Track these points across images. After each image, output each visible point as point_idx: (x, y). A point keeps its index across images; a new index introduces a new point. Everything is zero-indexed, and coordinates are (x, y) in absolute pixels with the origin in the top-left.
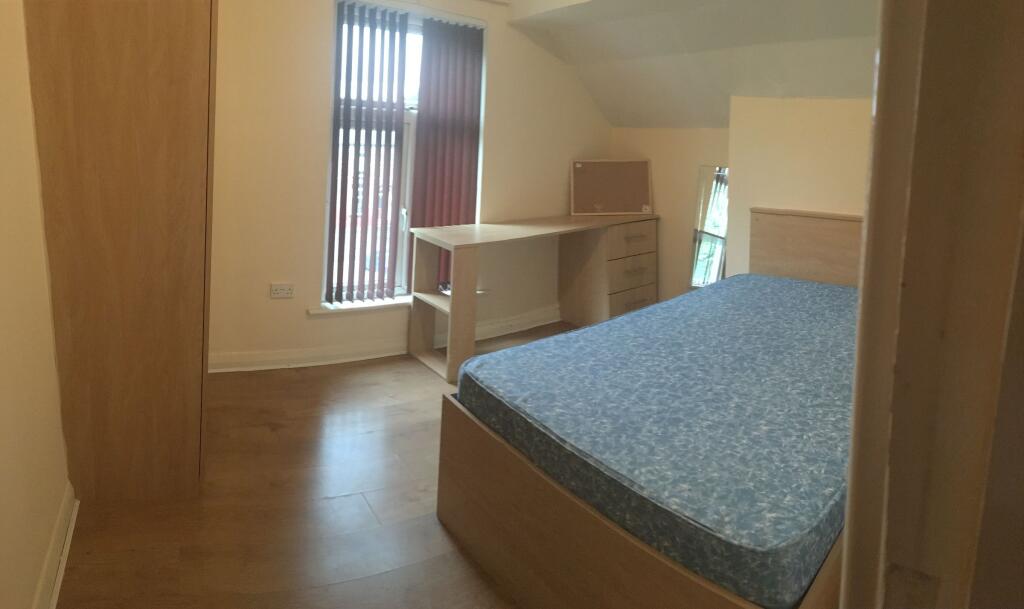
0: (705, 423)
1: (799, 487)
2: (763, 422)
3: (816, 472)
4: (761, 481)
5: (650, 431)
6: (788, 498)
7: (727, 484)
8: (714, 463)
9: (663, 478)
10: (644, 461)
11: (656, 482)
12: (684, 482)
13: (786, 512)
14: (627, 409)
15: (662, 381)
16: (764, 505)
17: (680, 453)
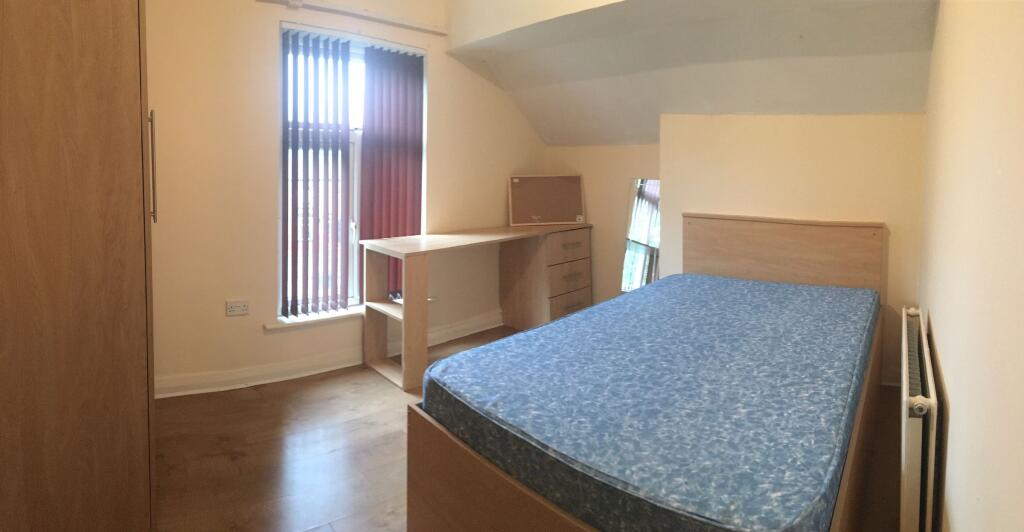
0: (683, 412)
1: (794, 461)
2: (739, 405)
3: (807, 444)
4: (757, 464)
5: (631, 426)
6: (788, 474)
7: (722, 471)
8: (703, 452)
9: (657, 474)
10: (632, 458)
11: (649, 479)
12: (679, 475)
13: (790, 489)
14: (603, 406)
15: (630, 374)
16: (766, 486)
17: (668, 445)
